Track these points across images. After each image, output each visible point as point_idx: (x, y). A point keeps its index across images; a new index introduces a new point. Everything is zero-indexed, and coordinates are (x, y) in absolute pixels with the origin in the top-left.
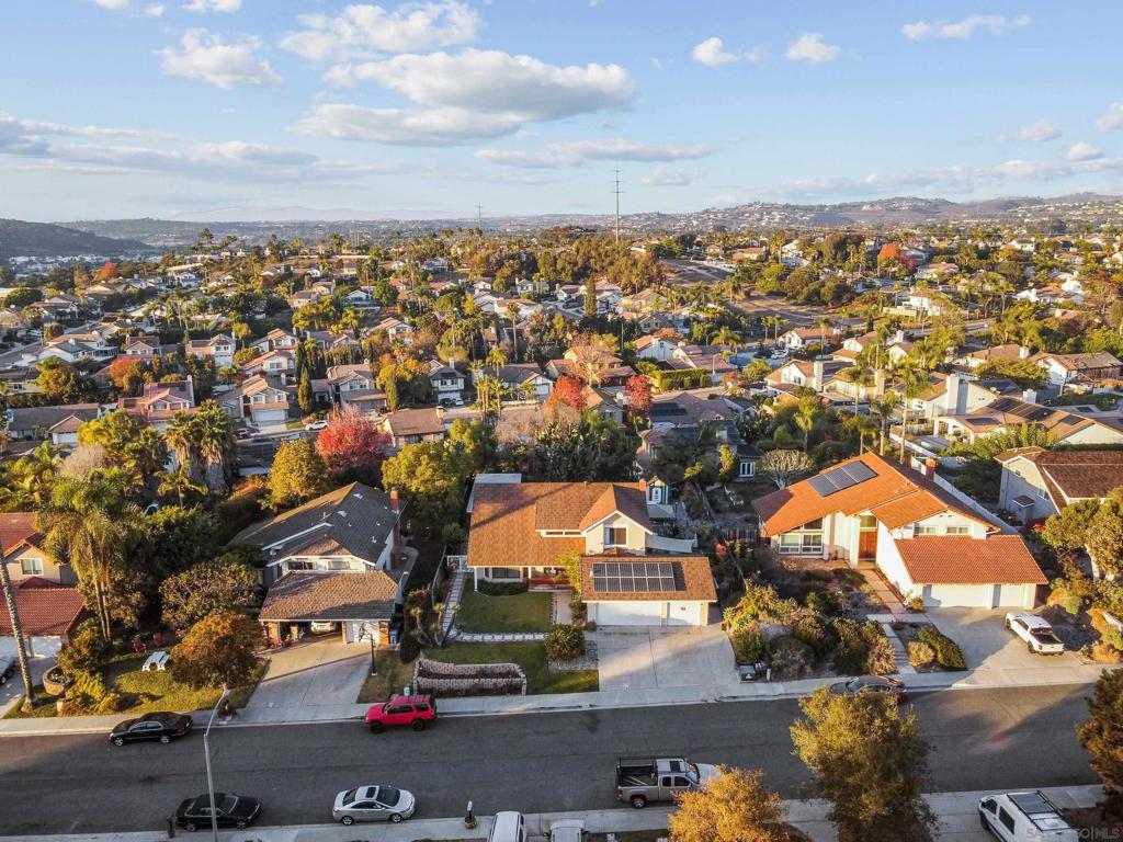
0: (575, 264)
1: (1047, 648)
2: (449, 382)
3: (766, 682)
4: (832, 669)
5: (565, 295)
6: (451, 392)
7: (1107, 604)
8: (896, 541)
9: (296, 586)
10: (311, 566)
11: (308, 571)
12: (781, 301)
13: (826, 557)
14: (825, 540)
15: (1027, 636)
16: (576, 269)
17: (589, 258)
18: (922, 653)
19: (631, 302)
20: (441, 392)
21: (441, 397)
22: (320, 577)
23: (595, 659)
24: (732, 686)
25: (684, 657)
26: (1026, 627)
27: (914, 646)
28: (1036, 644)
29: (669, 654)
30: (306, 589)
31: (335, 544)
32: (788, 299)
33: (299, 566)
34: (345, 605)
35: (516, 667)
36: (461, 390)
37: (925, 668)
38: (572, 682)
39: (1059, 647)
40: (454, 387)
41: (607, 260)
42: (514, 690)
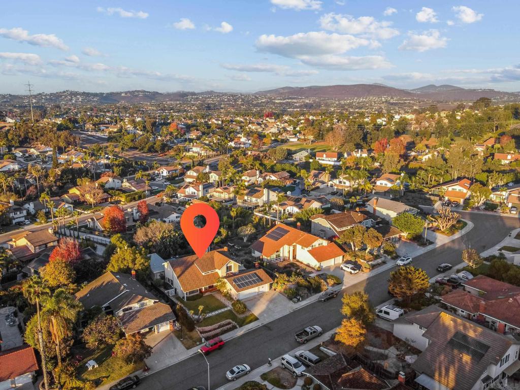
0: (20, 136)
1: (356, 272)
2: (18, 213)
3: (301, 301)
4: (313, 293)
5: (21, 154)
6: (20, 217)
7: (359, 257)
8: (308, 251)
9: (131, 317)
10: (131, 308)
11: (131, 311)
12: (136, 152)
13: (282, 260)
14: (281, 255)
15: (349, 270)
16: (20, 139)
17: (27, 133)
18: (331, 282)
19: (66, 157)
20: (14, 219)
21: (14, 222)
22: (138, 311)
23: (249, 311)
24: (293, 306)
25: (272, 301)
26: (348, 268)
27: (328, 280)
28: (353, 272)
29: (268, 302)
30: (136, 317)
31: (140, 297)
32: (140, 150)
33: (127, 310)
34: (156, 319)
35: (230, 320)
36: (25, 216)
37: (333, 286)
38: (250, 319)
39: (358, 271)
40: (22, 215)
41: (39, 134)
42: (234, 328)
